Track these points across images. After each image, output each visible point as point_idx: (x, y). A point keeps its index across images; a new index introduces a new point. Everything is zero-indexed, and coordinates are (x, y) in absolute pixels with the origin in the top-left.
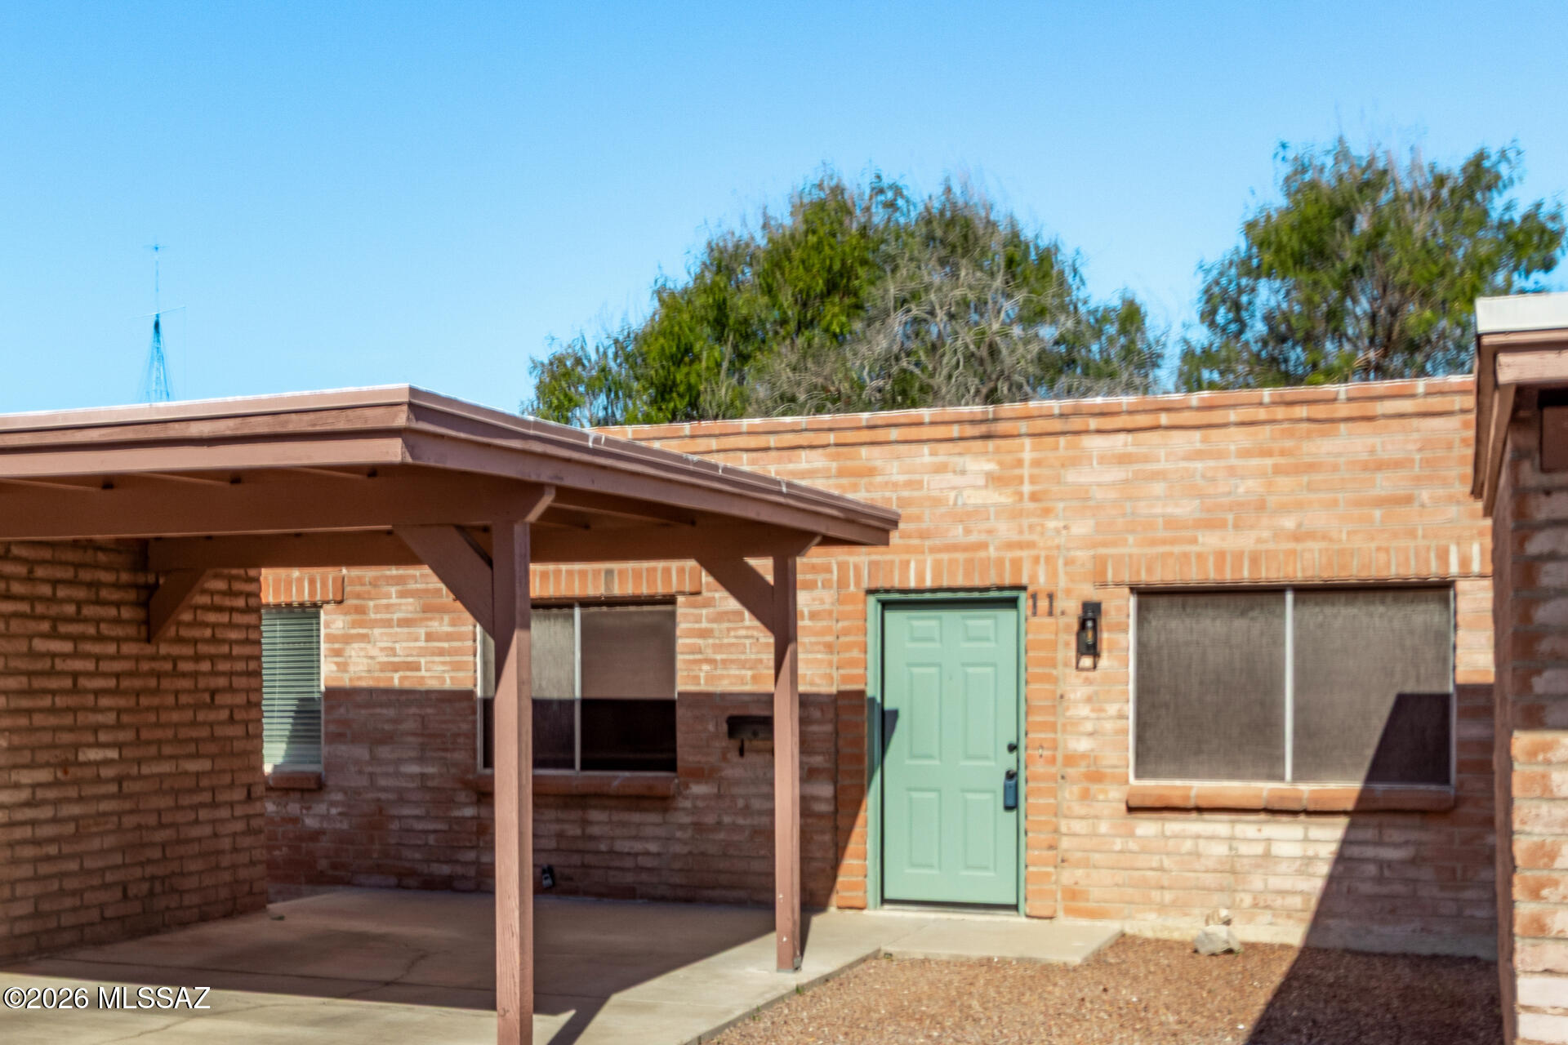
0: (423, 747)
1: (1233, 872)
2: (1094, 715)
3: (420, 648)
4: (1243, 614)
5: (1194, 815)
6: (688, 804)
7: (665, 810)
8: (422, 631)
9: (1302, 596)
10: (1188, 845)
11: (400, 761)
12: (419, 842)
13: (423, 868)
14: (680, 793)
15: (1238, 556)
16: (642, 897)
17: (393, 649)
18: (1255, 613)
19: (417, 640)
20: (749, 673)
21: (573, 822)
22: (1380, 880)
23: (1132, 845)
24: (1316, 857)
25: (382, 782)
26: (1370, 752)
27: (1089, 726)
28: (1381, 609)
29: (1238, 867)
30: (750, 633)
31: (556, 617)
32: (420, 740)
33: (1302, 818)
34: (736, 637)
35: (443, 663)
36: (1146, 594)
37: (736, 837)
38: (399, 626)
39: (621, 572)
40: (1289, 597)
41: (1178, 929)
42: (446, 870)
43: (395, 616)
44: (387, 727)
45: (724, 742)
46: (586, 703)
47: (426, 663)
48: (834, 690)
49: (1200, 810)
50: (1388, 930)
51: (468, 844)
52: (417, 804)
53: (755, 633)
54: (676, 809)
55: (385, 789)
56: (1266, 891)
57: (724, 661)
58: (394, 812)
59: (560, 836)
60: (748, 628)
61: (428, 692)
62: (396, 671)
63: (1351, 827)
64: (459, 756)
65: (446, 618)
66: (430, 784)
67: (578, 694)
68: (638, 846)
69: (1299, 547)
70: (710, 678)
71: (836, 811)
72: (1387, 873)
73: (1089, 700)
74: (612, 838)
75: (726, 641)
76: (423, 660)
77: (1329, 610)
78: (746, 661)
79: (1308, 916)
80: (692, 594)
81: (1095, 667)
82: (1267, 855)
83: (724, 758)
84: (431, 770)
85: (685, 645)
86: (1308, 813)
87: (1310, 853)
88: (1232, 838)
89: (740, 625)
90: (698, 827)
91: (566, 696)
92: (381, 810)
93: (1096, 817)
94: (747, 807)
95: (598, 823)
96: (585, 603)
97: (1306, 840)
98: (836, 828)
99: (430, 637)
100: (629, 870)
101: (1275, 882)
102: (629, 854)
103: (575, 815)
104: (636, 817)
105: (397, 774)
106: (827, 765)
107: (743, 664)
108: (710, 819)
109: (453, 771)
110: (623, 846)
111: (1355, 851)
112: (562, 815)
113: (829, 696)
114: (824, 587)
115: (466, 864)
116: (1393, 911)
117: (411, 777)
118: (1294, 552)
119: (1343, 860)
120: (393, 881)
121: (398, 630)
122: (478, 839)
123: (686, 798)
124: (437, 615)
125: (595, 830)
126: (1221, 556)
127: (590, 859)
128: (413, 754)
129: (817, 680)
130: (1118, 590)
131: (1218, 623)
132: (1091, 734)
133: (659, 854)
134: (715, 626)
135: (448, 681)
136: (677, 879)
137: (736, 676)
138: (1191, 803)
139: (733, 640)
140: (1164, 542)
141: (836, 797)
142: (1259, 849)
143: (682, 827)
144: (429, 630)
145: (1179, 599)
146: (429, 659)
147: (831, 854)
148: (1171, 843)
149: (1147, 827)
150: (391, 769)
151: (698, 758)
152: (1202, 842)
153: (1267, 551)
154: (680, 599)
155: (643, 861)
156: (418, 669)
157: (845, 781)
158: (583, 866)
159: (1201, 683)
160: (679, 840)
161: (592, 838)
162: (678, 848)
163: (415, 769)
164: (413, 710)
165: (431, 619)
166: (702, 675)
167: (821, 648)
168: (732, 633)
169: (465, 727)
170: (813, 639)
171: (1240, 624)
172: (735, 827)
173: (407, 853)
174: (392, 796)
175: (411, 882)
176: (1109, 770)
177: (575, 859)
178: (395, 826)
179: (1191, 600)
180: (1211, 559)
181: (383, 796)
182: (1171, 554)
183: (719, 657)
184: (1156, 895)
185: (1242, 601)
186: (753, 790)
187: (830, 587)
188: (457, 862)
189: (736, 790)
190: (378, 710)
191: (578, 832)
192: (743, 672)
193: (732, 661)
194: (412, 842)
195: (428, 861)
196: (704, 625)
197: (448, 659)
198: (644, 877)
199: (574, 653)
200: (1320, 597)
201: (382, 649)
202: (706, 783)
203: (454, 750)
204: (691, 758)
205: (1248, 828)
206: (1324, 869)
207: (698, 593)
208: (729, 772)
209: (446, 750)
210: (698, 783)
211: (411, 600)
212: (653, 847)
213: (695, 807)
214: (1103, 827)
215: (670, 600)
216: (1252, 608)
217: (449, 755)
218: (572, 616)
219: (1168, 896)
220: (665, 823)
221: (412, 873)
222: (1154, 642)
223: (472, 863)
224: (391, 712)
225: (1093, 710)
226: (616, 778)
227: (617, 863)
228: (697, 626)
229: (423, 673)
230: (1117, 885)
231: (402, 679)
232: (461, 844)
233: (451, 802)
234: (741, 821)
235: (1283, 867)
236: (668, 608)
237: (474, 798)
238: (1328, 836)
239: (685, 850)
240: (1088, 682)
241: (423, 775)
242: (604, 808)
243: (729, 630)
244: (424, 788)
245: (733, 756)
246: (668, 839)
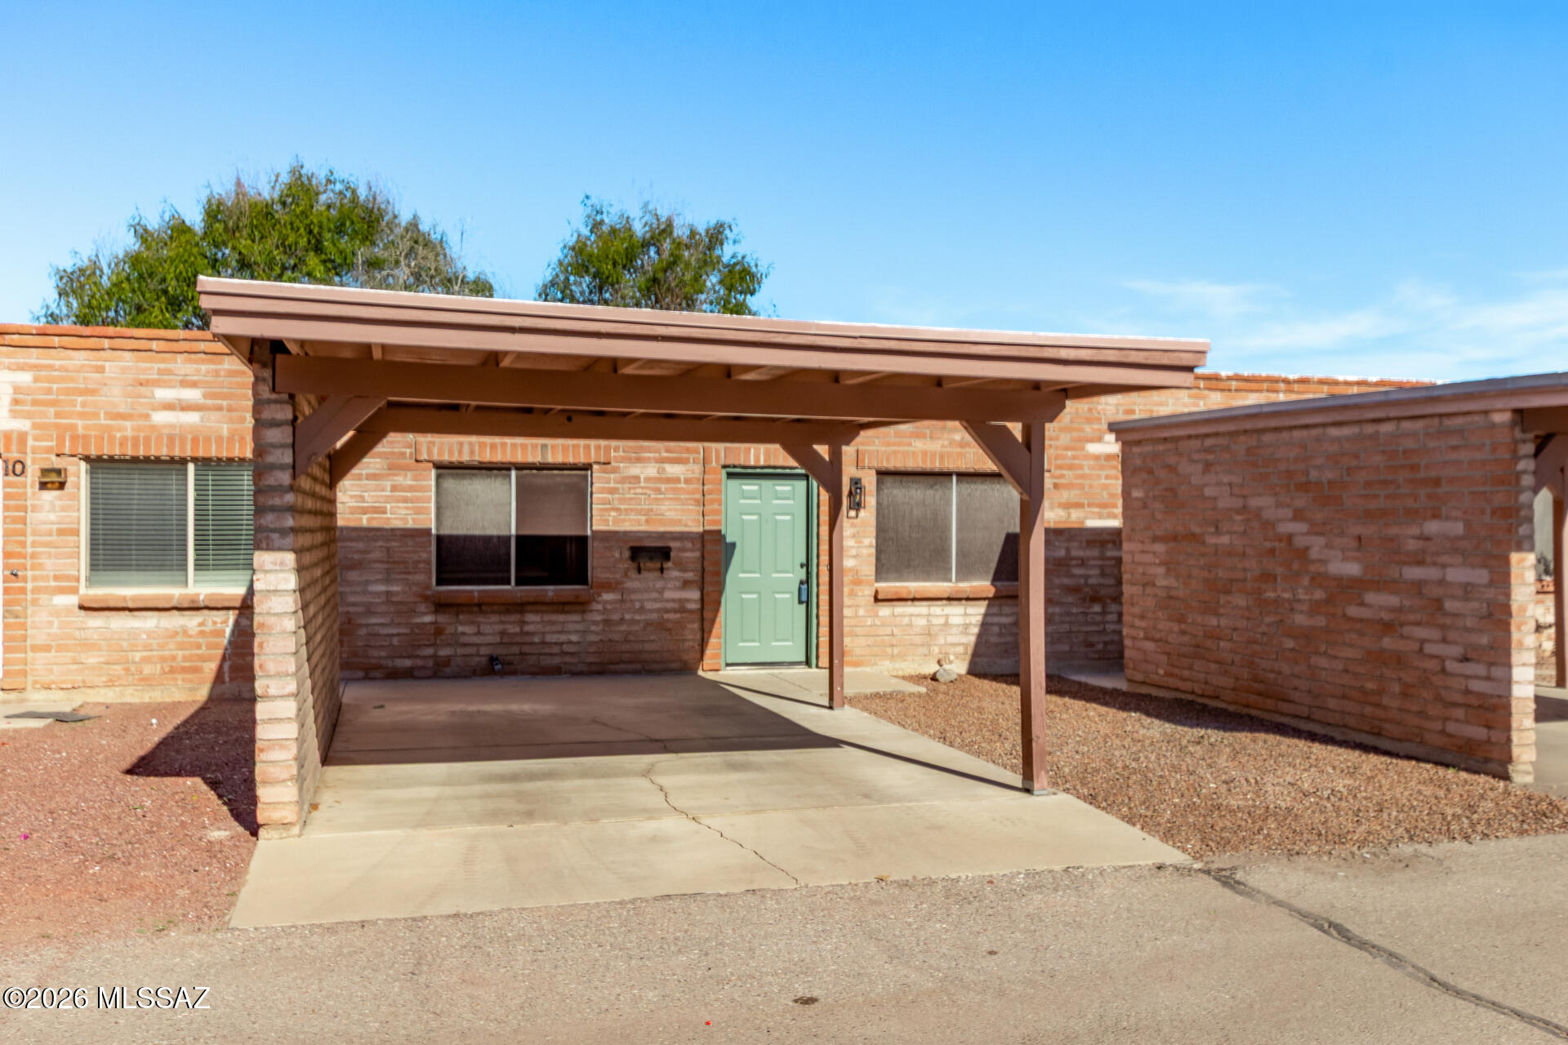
0: (388, 571)
1: (929, 634)
2: (856, 545)
3: (386, 496)
4: (931, 487)
5: (910, 603)
6: (600, 607)
7: (584, 612)
8: (388, 484)
9: (960, 478)
10: (906, 620)
11: (368, 582)
12: (384, 643)
13: (390, 663)
14: (594, 600)
15: (934, 454)
16: (565, 673)
17: (362, 497)
18: (938, 487)
19: (383, 490)
20: (644, 518)
21: (513, 622)
22: (1000, 635)
23: (878, 622)
24: (970, 624)
25: (352, 599)
26: (993, 565)
27: (854, 552)
28: (998, 486)
29: (932, 632)
30: (644, 491)
31: (496, 476)
32: (386, 566)
33: (964, 602)
34: (635, 494)
35: (407, 508)
36: (882, 474)
37: (636, 628)
38: (367, 479)
39: (553, 447)
40: (954, 478)
41: (902, 669)
42: (408, 663)
43: (364, 472)
44: (356, 557)
45: (628, 564)
46: (519, 538)
47: (391, 507)
48: (701, 529)
49: (914, 599)
50: (1004, 662)
51: (427, 643)
52: (383, 614)
53: (648, 492)
54: (591, 611)
55: (354, 604)
56: (946, 644)
57: (626, 510)
58: (363, 621)
59: (503, 633)
60: (643, 488)
61: (393, 530)
62: (365, 514)
63: (989, 606)
64: (419, 577)
65: (409, 474)
66: (394, 599)
67: (513, 532)
68: (563, 638)
69: (963, 450)
70: (616, 521)
71: (703, 608)
72: (1004, 631)
73: (854, 536)
74: (544, 633)
75: (627, 496)
76: (388, 506)
77: (973, 486)
78: (642, 510)
79: (968, 658)
80: (604, 464)
81: (857, 516)
82: (946, 624)
83: (626, 575)
84: (395, 588)
85: (598, 498)
86: (968, 599)
87: (967, 622)
88: (929, 615)
89: (637, 485)
90: (607, 622)
91: (504, 533)
92: (350, 620)
93: (857, 606)
94: (642, 608)
95: (532, 623)
96: (520, 467)
97: (966, 614)
98: (702, 619)
99: (394, 488)
100: (556, 655)
101: (950, 639)
102: (556, 643)
103: (515, 617)
104: (561, 618)
105: (365, 593)
106: (696, 578)
107: (639, 512)
108: (616, 617)
109: (414, 589)
110: (549, 638)
111: (990, 620)
112: (503, 618)
113: (697, 533)
114: (694, 462)
115: (425, 657)
116: (1006, 651)
117: (378, 594)
118: (961, 453)
119: (984, 625)
120: (361, 674)
121: (367, 482)
122: (436, 639)
123: (598, 603)
124: (402, 472)
125: (529, 628)
126: (925, 453)
127: (526, 649)
128: (380, 577)
129: (690, 523)
130: (870, 471)
131: (919, 492)
132: (855, 557)
133: (578, 643)
134: (619, 486)
135: (410, 522)
136: (591, 659)
137: (635, 520)
138: (911, 596)
139: (633, 496)
140: (894, 444)
141: (702, 599)
142: (942, 621)
143: (595, 623)
144: (394, 483)
145: (898, 478)
146: (394, 505)
147: (698, 637)
148: (898, 619)
149: (885, 611)
150: (359, 589)
151: (608, 575)
152: (913, 618)
153: (948, 452)
154: (595, 467)
155: (566, 648)
156: (385, 513)
157: (708, 589)
158: (521, 654)
159: (910, 527)
160: (592, 632)
161: (527, 633)
162: (592, 638)
163: (381, 588)
164: (380, 543)
165: (396, 475)
166: (610, 519)
167: (693, 502)
168: (632, 491)
169: (424, 556)
170: (687, 496)
171: (930, 493)
172: (633, 622)
173: (375, 653)
174: (360, 609)
175: (377, 674)
176: (864, 578)
177: (515, 649)
178: (363, 632)
179: (905, 478)
180: (920, 455)
181: (352, 609)
182: (899, 451)
183: (622, 507)
184: (889, 650)
185: (931, 480)
186: (646, 596)
187: (699, 463)
188: (417, 656)
189: (633, 597)
190: (349, 544)
191: (517, 629)
192: (639, 517)
193: (632, 510)
194: (378, 644)
195: (392, 657)
196: (612, 485)
197: (410, 505)
198: (568, 659)
199: (510, 504)
200: (969, 479)
201: (352, 497)
202: (613, 592)
203: (415, 573)
204: (603, 576)
205: (937, 609)
206: (976, 630)
207: (609, 463)
208: (629, 584)
209: (409, 573)
210: (606, 592)
211: (378, 460)
212: (574, 638)
213: (605, 609)
214: (861, 612)
215: (587, 467)
216: (936, 484)
217: (410, 577)
218: (510, 476)
219: (896, 650)
220: (583, 620)
221: (379, 667)
222: (885, 503)
223: (430, 657)
224: (361, 545)
225: (856, 542)
226: (546, 591)
227: (547, 650)
228: (607, 485)
229: (389, 515)
230: (869, 646)
231: (369, 520)
232: (421, 643)
233: (413, 612)
234: (637, 617)
235: (954, 630)
236: (583, 472)
237: (433, 609)
238: (977, 612)
239: (597, 638)
240: (853, 525)
241: (388, 593)
242: (537, 612)
243: (630, 489)
244: (388, 602)
245: (633, 574)
246: (584, 632)
